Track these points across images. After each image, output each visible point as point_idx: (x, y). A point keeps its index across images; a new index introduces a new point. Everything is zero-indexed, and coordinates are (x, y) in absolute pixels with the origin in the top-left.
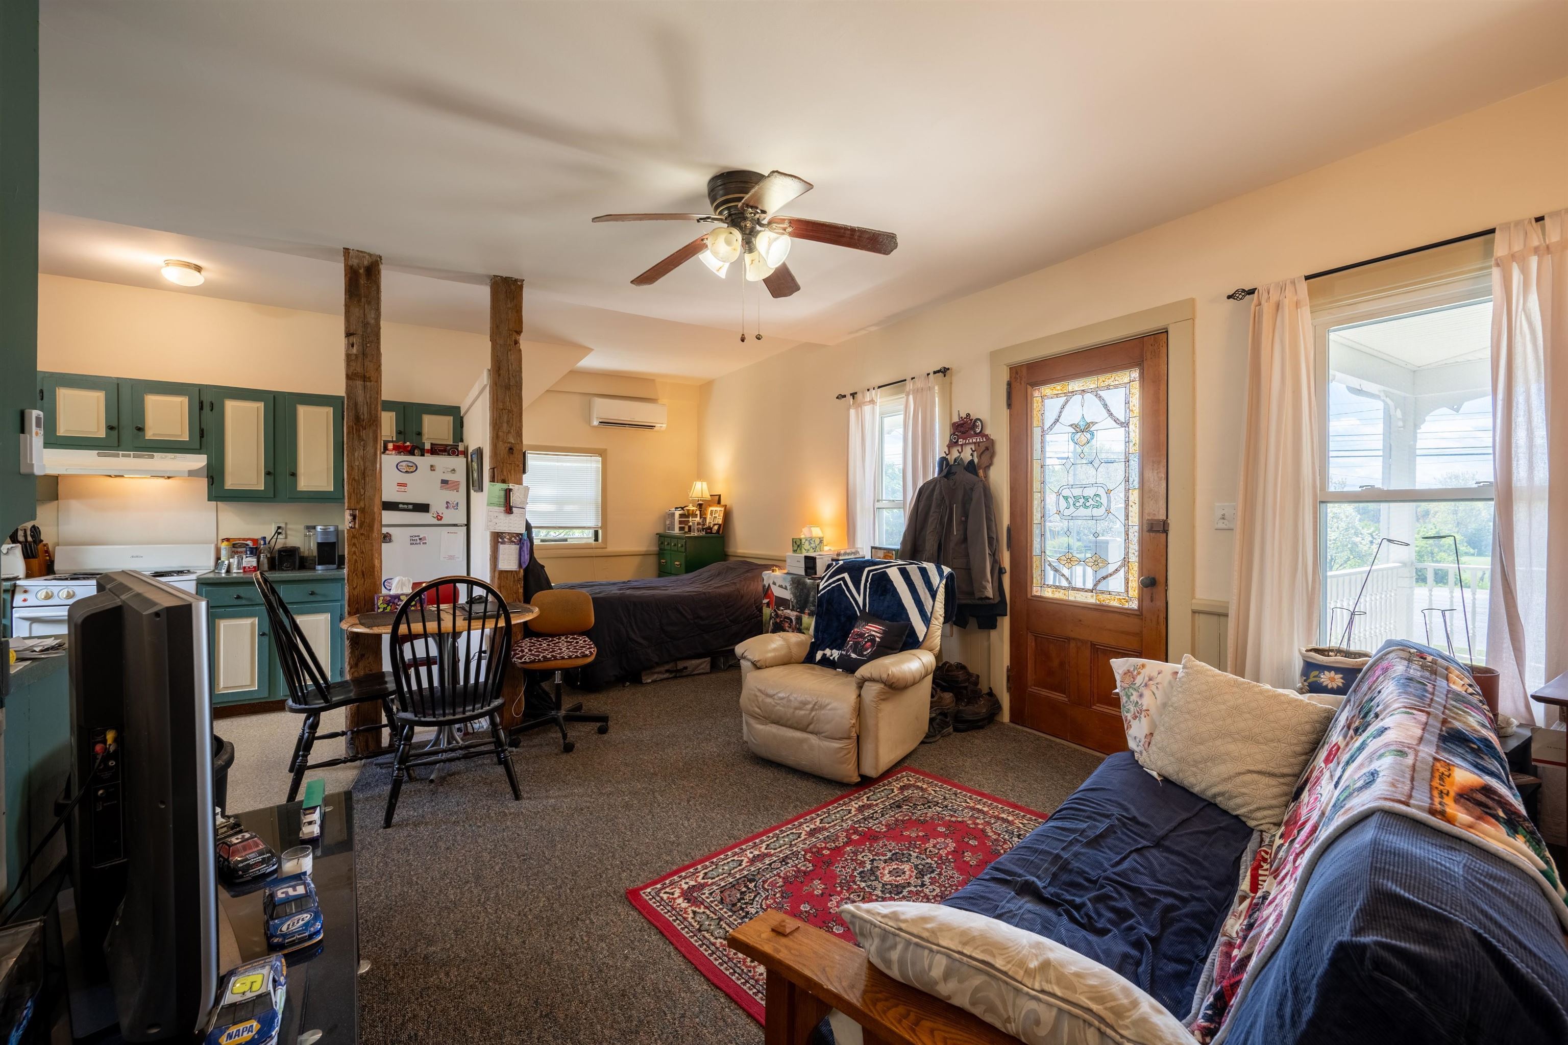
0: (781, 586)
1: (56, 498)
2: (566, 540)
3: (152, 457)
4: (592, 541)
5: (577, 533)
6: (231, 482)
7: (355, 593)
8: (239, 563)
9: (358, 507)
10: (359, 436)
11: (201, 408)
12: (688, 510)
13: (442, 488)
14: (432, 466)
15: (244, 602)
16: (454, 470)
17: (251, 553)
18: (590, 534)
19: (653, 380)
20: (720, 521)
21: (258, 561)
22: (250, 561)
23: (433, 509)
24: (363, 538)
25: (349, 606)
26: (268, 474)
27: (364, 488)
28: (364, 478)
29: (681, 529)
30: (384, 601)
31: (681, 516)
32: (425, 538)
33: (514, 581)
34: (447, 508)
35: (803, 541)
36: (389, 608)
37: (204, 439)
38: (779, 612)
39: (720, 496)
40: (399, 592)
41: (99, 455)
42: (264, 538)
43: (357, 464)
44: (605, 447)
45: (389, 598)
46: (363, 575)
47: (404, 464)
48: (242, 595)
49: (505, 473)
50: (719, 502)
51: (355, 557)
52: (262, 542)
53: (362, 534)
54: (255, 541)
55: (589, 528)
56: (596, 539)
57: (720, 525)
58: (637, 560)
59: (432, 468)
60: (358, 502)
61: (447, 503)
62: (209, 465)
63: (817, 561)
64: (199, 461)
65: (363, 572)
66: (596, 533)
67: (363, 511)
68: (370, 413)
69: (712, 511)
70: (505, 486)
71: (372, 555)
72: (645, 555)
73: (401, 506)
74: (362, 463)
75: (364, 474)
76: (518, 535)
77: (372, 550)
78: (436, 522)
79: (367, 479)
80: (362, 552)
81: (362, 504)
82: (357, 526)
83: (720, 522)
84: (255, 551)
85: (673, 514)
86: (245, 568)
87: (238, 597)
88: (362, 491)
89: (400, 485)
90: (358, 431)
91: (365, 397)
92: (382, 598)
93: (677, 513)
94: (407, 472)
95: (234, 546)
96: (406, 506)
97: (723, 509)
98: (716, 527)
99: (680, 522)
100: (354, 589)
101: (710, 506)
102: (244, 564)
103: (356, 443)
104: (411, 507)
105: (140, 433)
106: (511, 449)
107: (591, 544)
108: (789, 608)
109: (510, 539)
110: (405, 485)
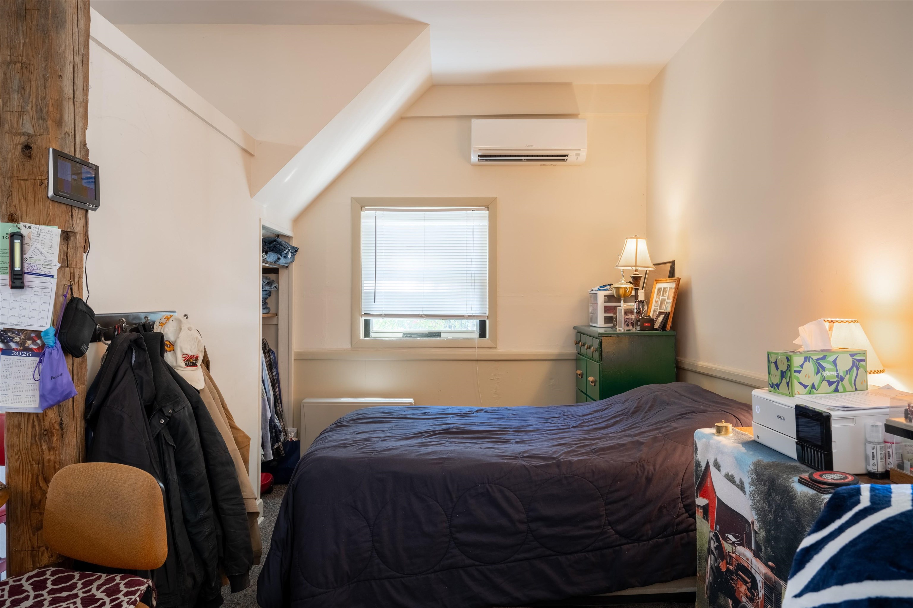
0: (730, 478)
2: (438, 334)
4: (476, 336)
5: (456, 325)
12: (618, 289)
18: (473, 326)
19: (568, 85)
20: (668, 307)
29: (608, 320)
31: (609, 298)
33: (34, 436)
35: (797, 361)
38: (727, 547)
39: (673, 263)
44: (496, 196)
49: (15, 201)
50: (672, 274)
55: (470, 317)
56: (482, 334)
57: (667, 315)
58: (544, 368)
63: (835, 426)
66: (482, 325)
69: (659, 290)
70: (11, 228)
72: (558, 360)
76: (38, 334)
83: (669, 310)
85: (596, 295)
93: (602, 295)
97: (673, 285)
98: (661, 318)
99: (607, 309)
101: (657, 281)
106: (27, 148)
107: (472, 341)
108: (749, 546)
109: (22, 344)
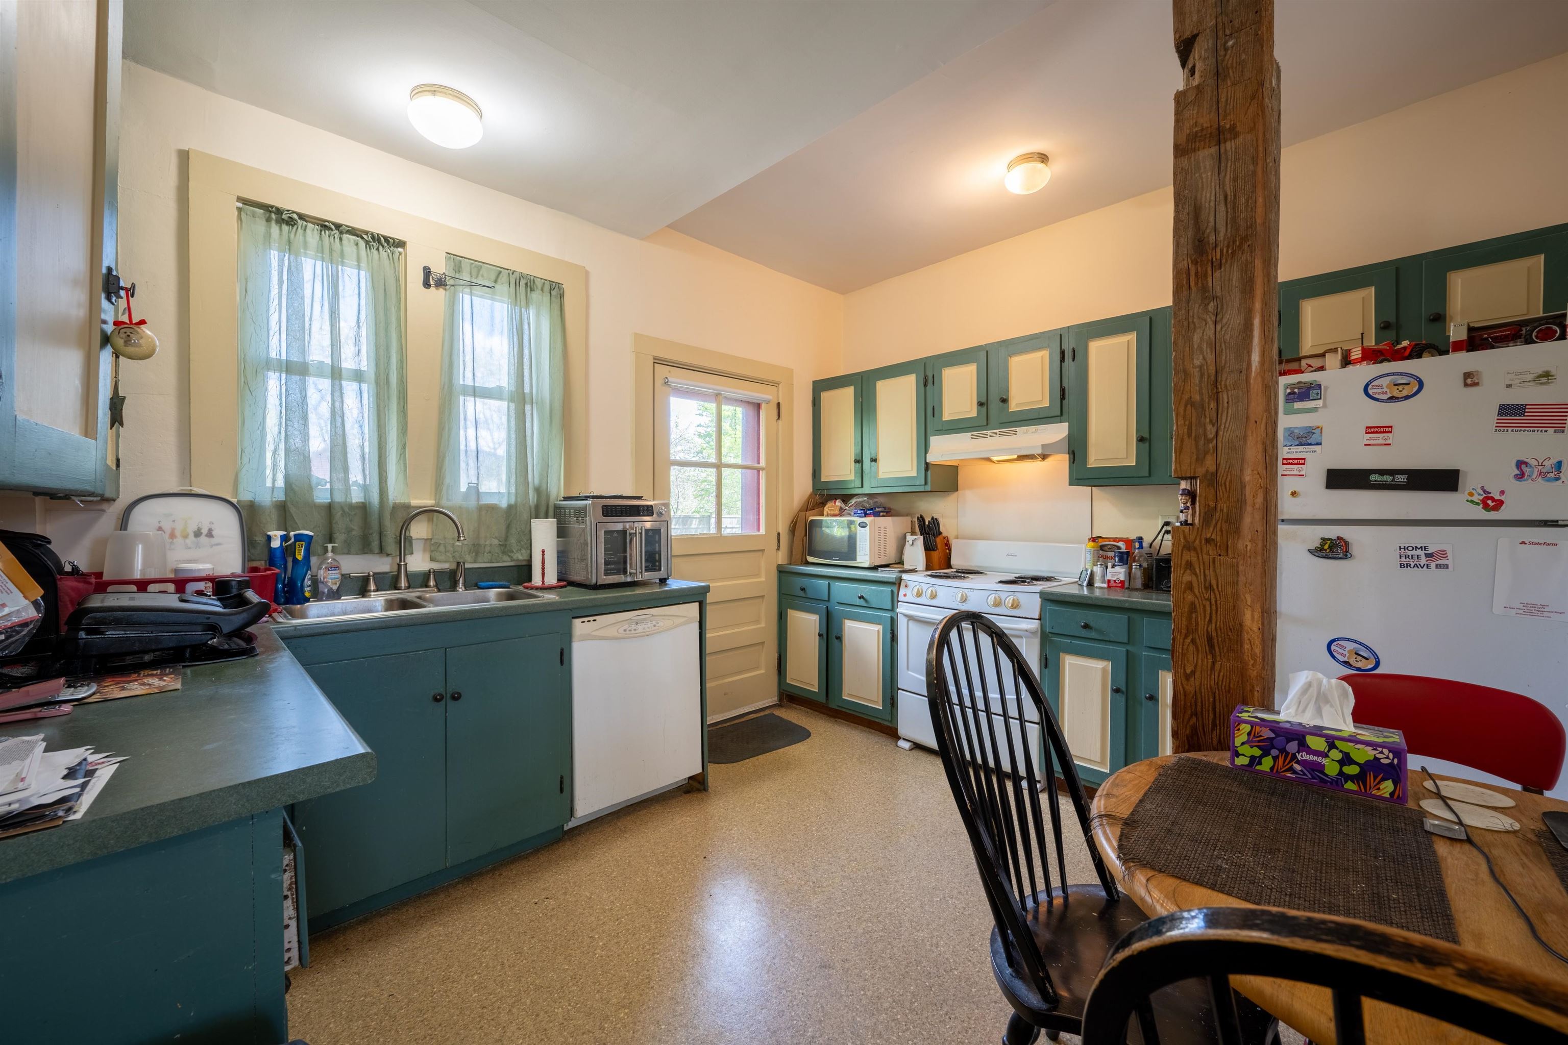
1: (955, 489)
3: (1015, 433)
6: (1095, 459)
7: (1190, 689)
8: (1104, 575)
9: (1200, 471)
10: (1204, 289)
11: (1063, 359)
13: (1499, 427)
14: (1467, 375)
15: (1093, 635)
16: (1547, 375)
17: (1121, 560)
21: (1129, 574)
22: (1118, 573)
23: (1471, 483)
24: (1211, 549)
25: (1175, 716)
26: (1141, 440)
27: (1215, 422)
28: (1216, 397)
30: (1252, 737)
32: (1443, 554)
34: (1520, 476)
36: (1267, 764)
37: (1065, 402)
40: (1308, 719)
41: (972, 437)
42: (1140, 539)
43: (1197, 362)
45: (1267, 734)
46: (1212, 646)
47: (1385, 382)
48: (1092, 624)
51: (1189, 597)
52: (1137, 545)
53: (1208, 541)
54: (1129, 542)
59: (1470, 379)
60: (1200, 460)
61: (1520, 464)
62: (1070, 437)
64: (1058, 432)
65: (1210, 639)
67: (1212, 480)
68: (1233, 221)
71: (1236, 596)
73: (1374, 478)
74: (1210, 357)
75: (1215, 384)
77: (1235, 584)
78: (1479, 513)
79: (1224, 397)
80: (1209, 587)
81: (1210, 463)
82: (1197, 521)
84: (1125, 558)
86: (1109, 581)
87: (1086, 626)
88: (1211, 431)
89: (1370, 430)
90: (1202, 277)
91: (1221, 184)
92: (1246, 728)
94: (1392, 399)
95: (1102, 548)
96: (1388, 478)
100: (1187, 677)
102: (1109, 577)
103: (1196, 308)
104: (1401, 479)
105: (1005, 405)
110: (1386, 430)
